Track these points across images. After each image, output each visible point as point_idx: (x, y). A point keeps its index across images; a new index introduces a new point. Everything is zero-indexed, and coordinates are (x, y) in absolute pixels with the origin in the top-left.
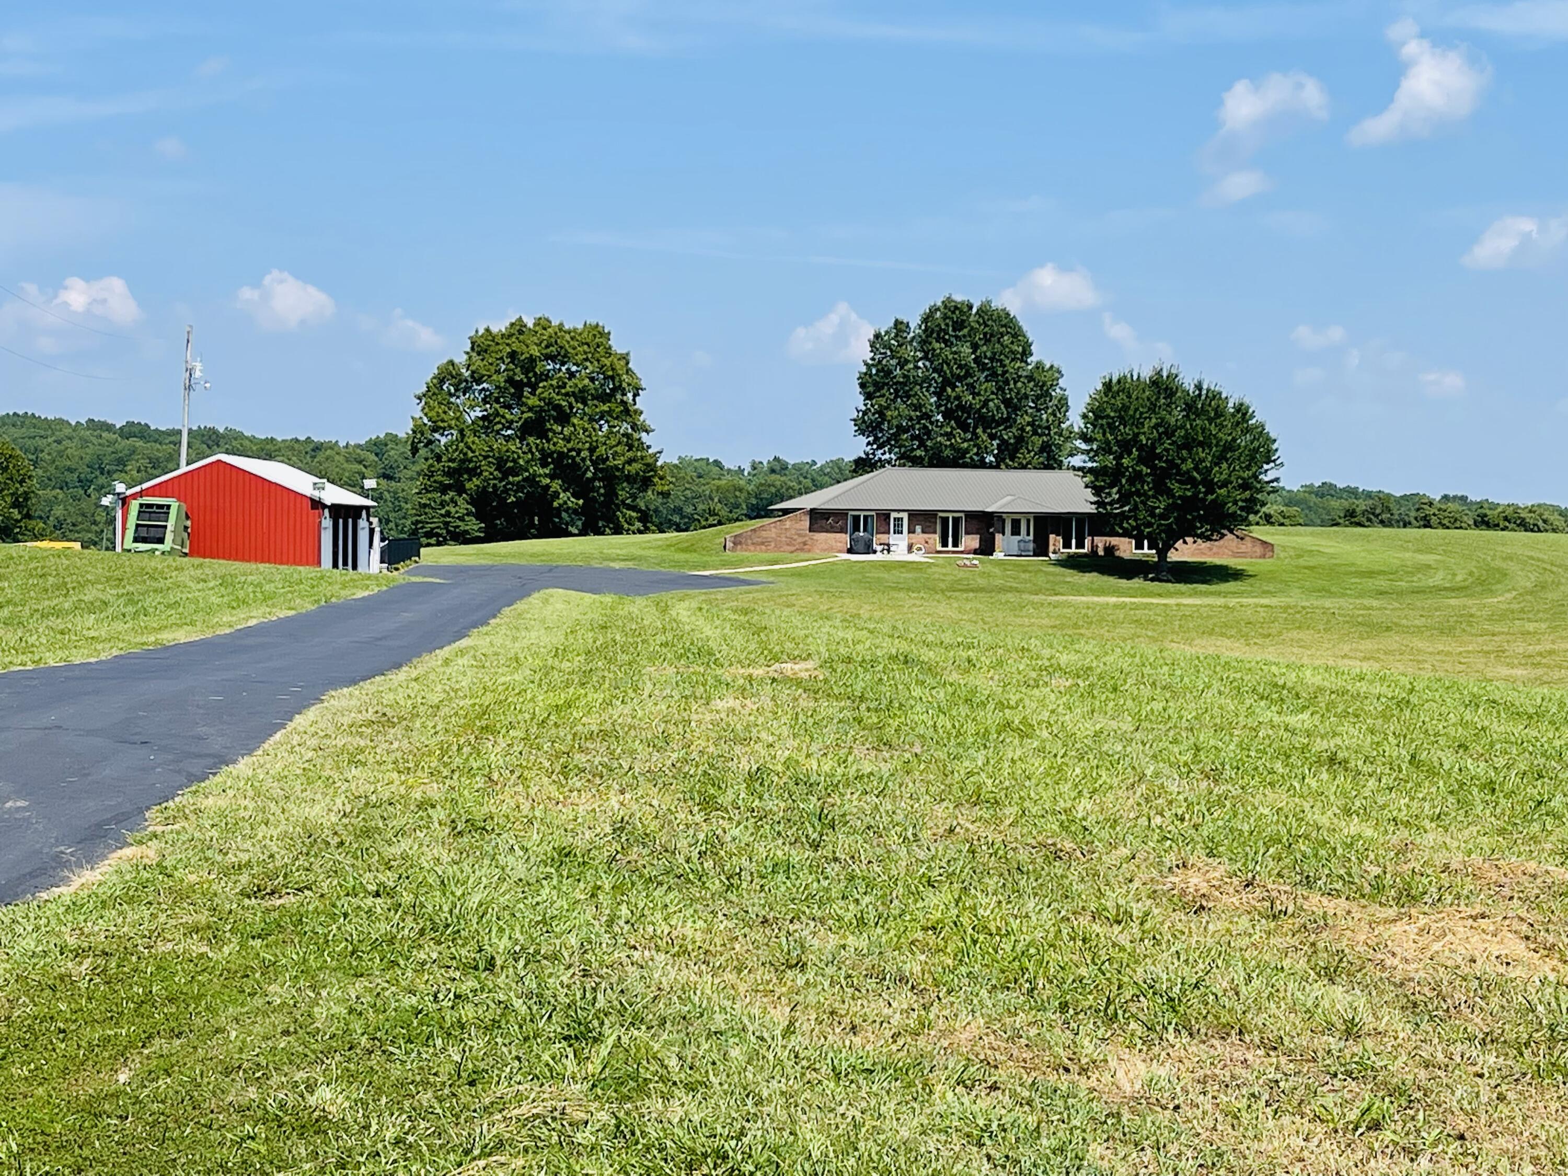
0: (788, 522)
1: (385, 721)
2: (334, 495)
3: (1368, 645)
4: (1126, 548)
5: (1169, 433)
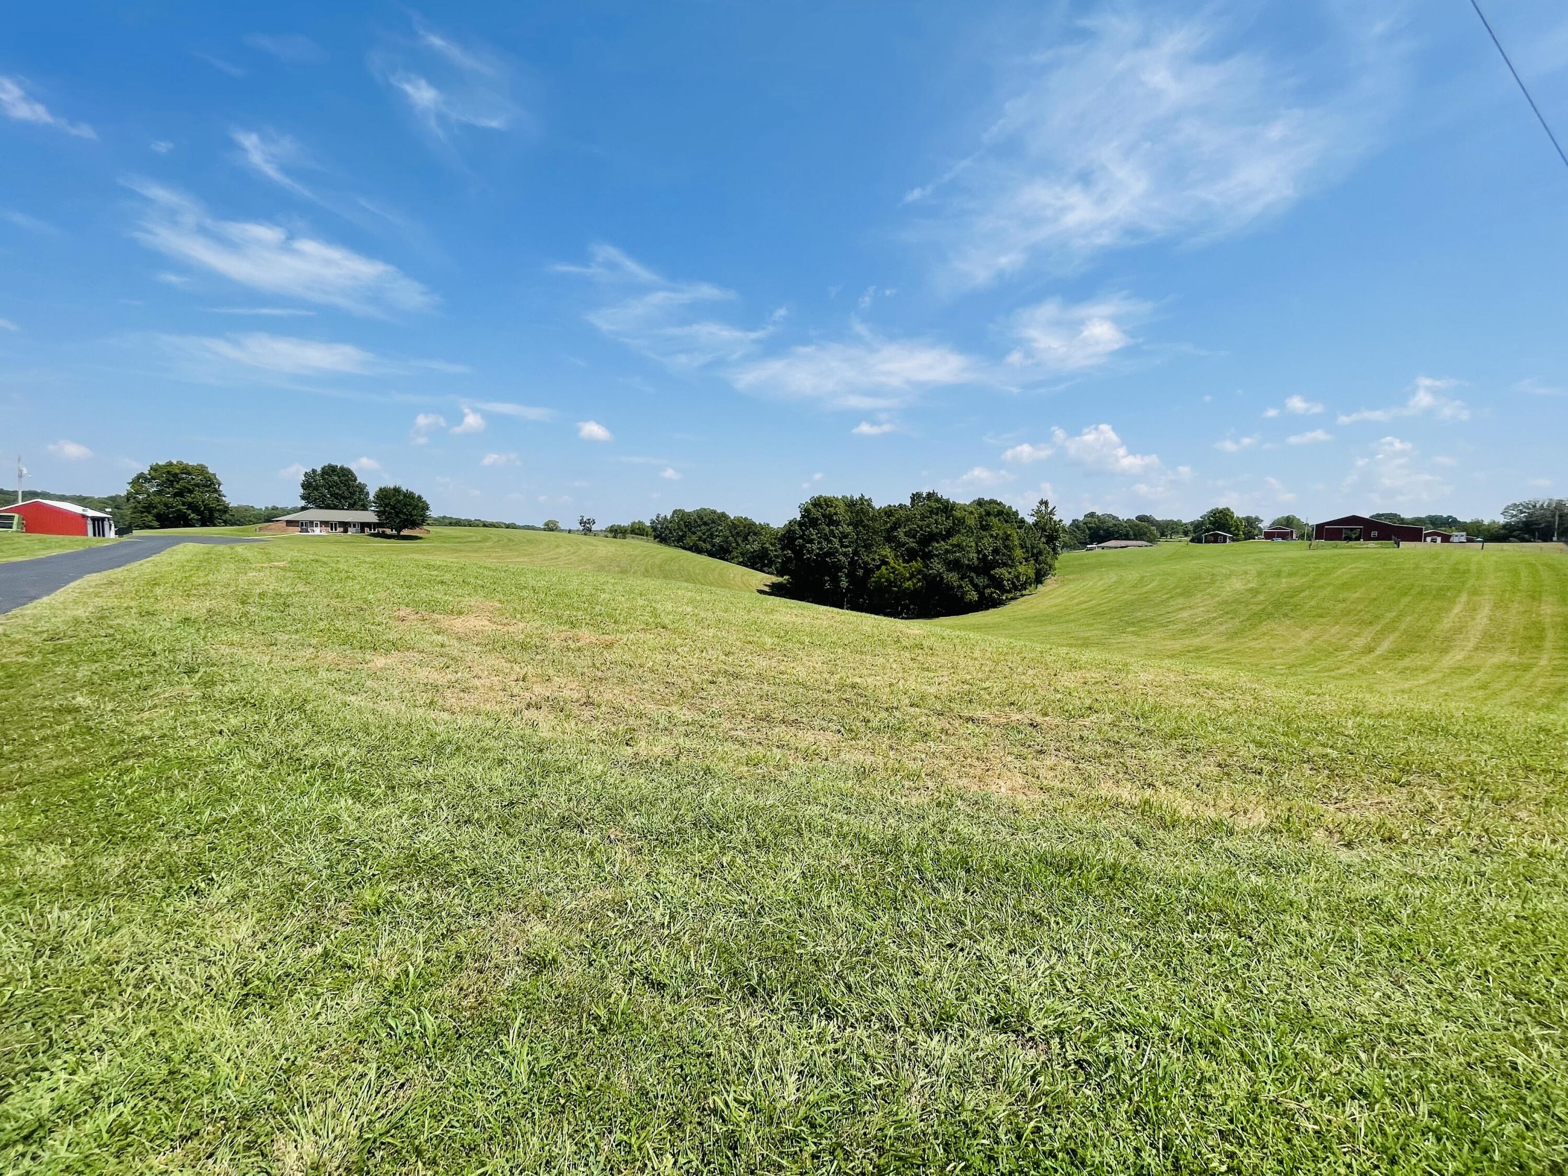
0: (278, 524)
2: (91, 513)
3: (456, 555)
4: (388, 531)
5: (399, 502)
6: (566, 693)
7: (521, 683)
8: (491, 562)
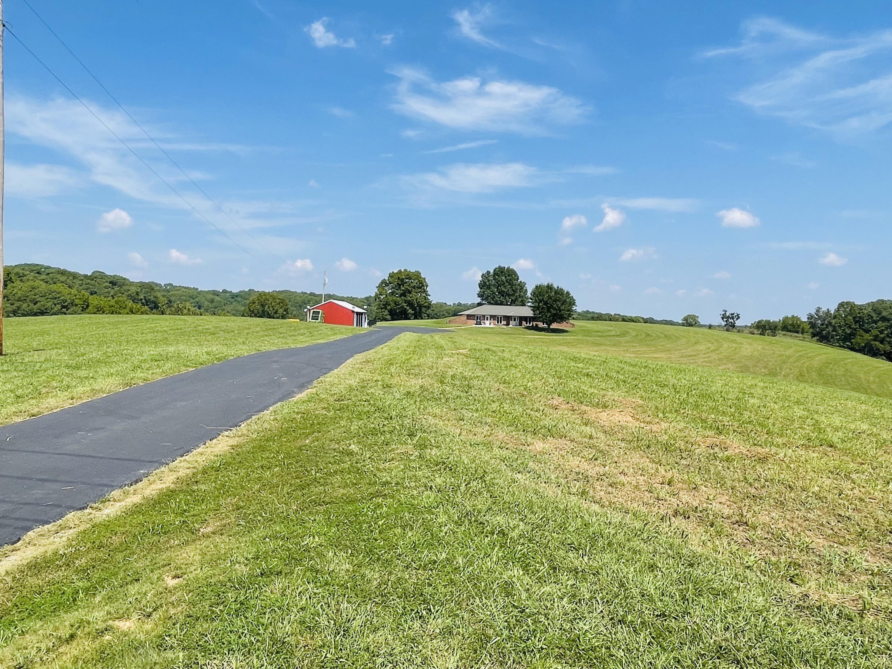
0: (461, 317)
1: (368, 362)
2: (357, 310)
3: (596, 348)
4: (541, 325)
5: (551, 298)
6: (716, 506)
7: (667, 487)
8: (629, 357)
